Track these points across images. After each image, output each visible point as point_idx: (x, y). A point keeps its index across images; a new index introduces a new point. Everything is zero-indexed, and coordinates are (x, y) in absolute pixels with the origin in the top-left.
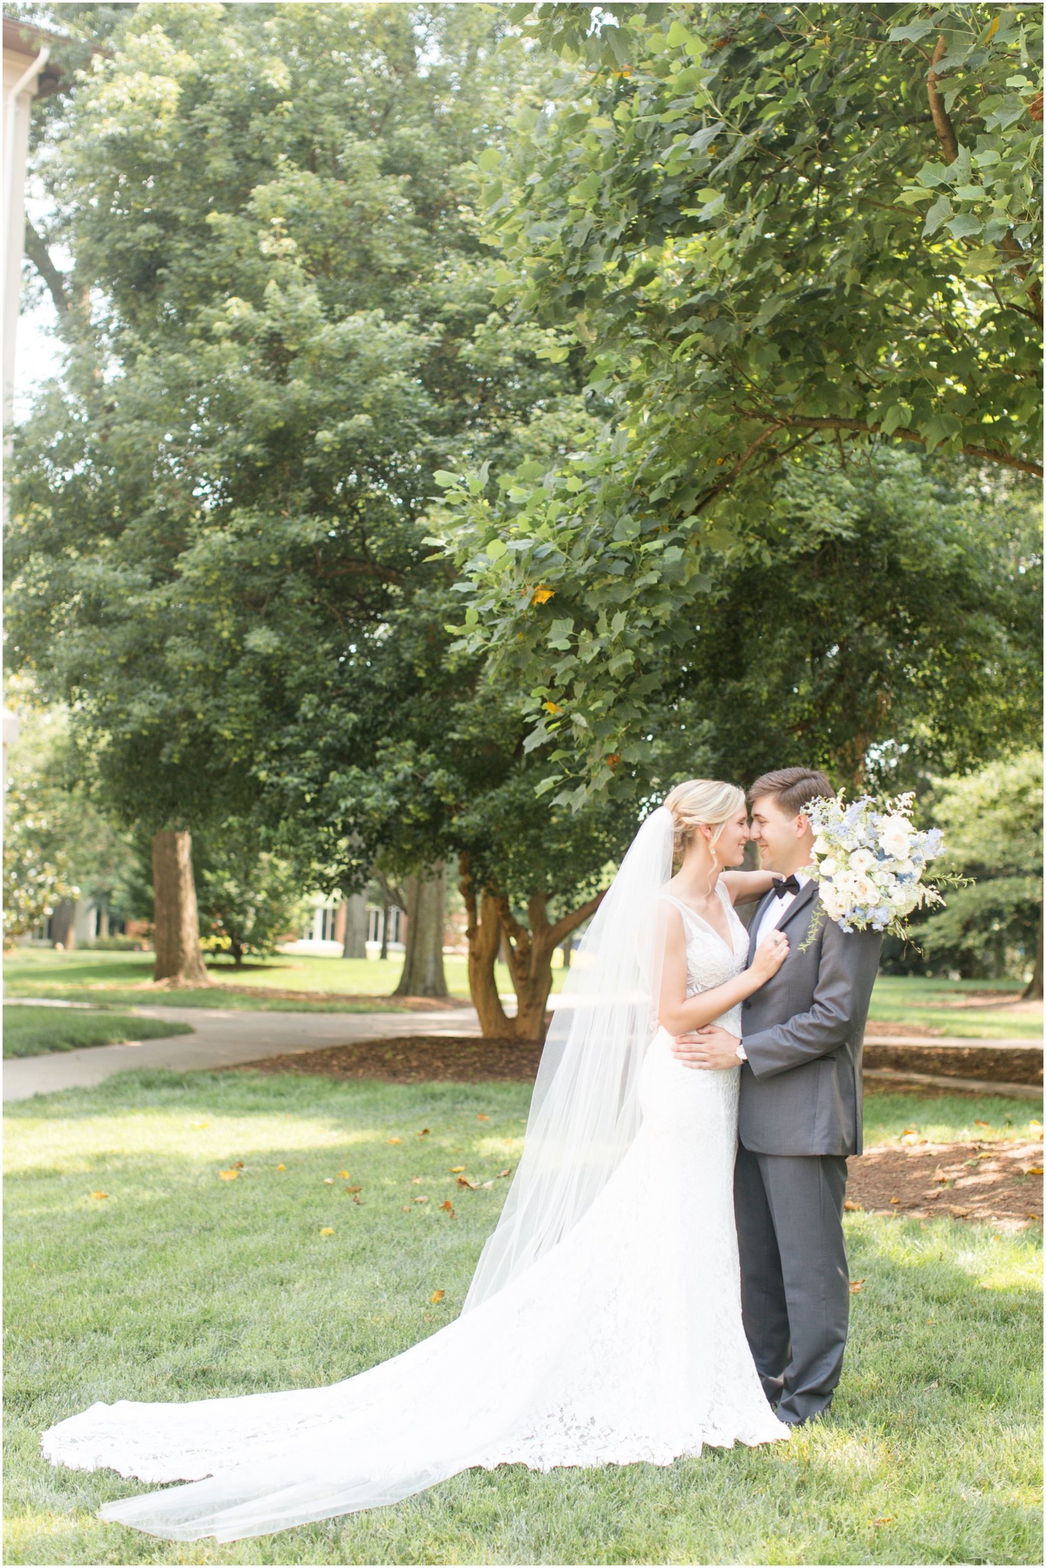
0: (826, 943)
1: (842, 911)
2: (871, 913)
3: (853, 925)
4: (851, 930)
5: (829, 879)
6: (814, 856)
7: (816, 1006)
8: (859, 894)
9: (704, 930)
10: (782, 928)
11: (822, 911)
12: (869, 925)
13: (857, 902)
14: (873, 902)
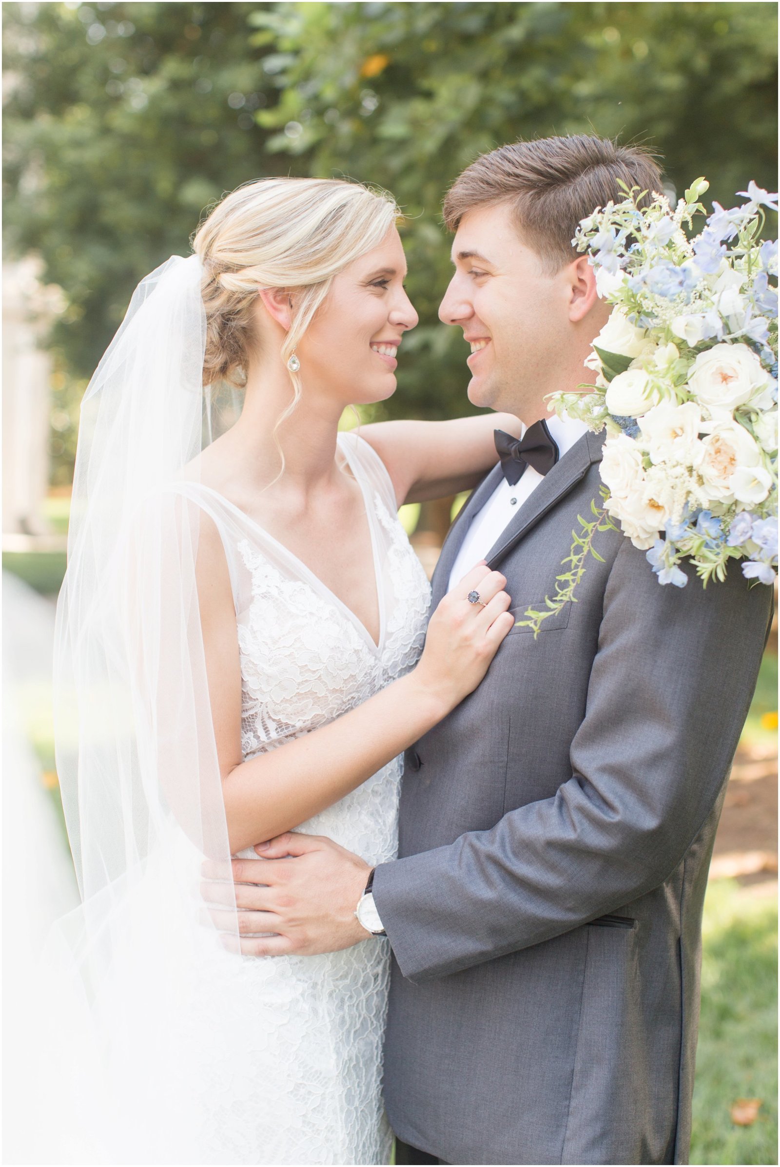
0: (612, 609)
1: (656, 522)
2: (741, 525)
3: (686, 564)
4: (680, 579)
5: (629, 426)
6: (595, 363)
7: (570, 789)
8: (709, 472)
9: (290, 574)
10: (498, 562)
11: (604, 517)
12: (734, 565)
13: (703, 497)
14: (750, 497)
